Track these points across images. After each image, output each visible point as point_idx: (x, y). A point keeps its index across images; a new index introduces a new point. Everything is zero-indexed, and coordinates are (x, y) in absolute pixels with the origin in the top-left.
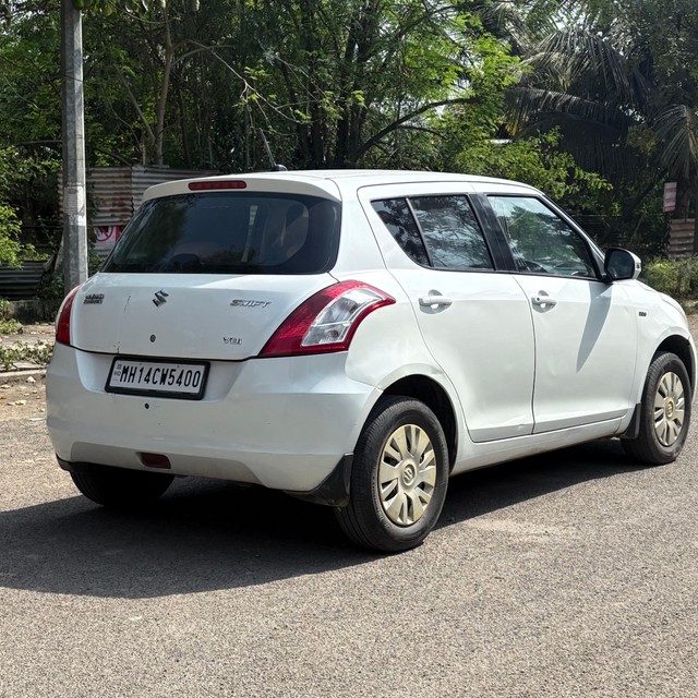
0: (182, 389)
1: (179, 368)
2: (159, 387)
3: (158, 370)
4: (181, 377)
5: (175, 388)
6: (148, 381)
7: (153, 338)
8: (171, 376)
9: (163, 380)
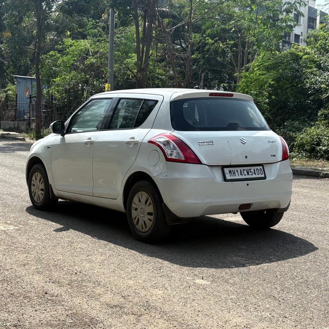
0: (257, 176)
1: (253, 168)
2: (247, 177)
3: (244, 170)
4: (254, 171)
5: (254, 176)
6: (242, 175)
7: (246, 157)
8: (251, 172)
9: (248, 174)
